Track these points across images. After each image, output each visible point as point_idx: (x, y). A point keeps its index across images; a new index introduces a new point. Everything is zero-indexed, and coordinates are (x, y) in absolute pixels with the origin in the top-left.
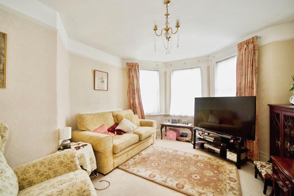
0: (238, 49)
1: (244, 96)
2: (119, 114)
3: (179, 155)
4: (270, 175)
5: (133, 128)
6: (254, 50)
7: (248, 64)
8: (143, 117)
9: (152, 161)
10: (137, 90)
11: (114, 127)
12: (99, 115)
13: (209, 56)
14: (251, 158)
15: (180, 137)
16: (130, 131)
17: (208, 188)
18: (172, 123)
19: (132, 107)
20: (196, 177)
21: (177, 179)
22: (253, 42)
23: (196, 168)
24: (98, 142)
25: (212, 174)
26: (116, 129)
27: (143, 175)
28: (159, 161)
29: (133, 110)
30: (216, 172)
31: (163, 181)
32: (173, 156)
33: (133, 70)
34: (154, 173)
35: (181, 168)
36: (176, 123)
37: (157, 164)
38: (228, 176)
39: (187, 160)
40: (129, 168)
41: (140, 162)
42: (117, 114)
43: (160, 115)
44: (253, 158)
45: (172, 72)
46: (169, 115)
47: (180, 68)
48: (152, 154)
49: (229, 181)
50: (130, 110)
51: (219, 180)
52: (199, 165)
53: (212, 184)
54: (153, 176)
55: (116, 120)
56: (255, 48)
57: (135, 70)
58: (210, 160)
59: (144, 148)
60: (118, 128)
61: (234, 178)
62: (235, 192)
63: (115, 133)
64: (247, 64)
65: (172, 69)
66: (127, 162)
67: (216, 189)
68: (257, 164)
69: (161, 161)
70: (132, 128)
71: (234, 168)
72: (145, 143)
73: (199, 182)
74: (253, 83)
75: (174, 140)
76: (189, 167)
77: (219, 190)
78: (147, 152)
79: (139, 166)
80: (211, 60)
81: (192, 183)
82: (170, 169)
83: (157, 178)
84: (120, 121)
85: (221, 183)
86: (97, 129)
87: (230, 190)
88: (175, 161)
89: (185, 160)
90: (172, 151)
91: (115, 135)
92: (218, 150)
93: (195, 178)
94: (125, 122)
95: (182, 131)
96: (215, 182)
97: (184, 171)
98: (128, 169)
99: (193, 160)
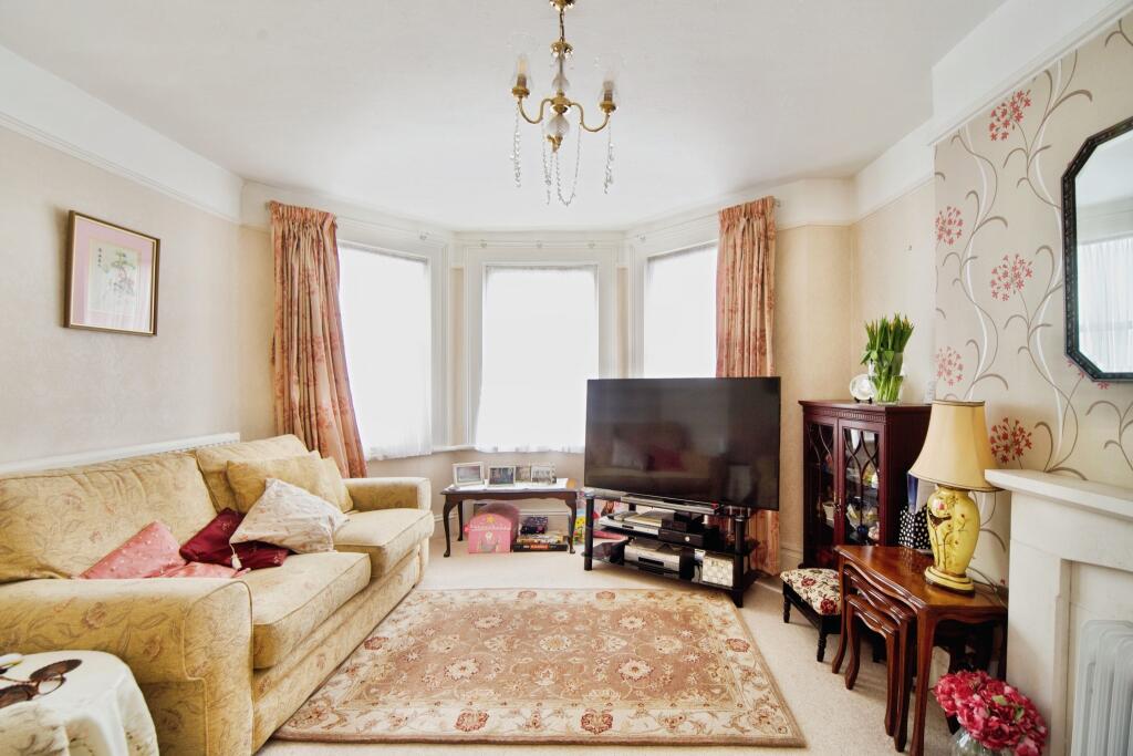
0: (723, 226)
1: (740, 376)
2: (237, 459)
3: (545, 607)
4: (832, 602)
5: (333, 525)
6: (766, 237)
7: (751, 279)
8: (355, 467)
9: (447, 659)
10: (325, 341)
11: (216, 532)
12: (115, 477)
13: (624, 233)
14: (760, 568)
15: (526, 538)
16: (320, 542)
17: (685, 694)
18: (492, 482)
19: (298, 423)
20: (635, 669)
21: (576, 701)
22: (763, 213)
23: (623, 638)
24: (165, 626)
25: (678, 644)
26: (234, 539)
27: (429, 728)
28: (477, 649)
29: (302, 434)
30: (686, 633)
31: (528, 726)
32: (524, 614)
33: (305, 243)
34: (476, 707)
35: (574, 654)
36: (510, 481)
37: (471, 667)
38: (722, 637)
39: (582, 621)
40: (343, 719)
41: (389, 679)
42: (229, 463)
43: (434, 454)
44: (766, 565)
45: (487, 272)
46: (472, 451)
47: (521, 264)
48: (429, 627)
49: (730, 653)
50: (291, 436)
51: (706, 658)
52: (630, 627)
53: (691, 679)
54: (475, 719)
55: (220, 492)
56: (769, 233)
57: (318, 243)
58: (656, 600)
59: (386, 610)
60: (243, 533)
61: (740, 640)
62: (758, 680)
63: (230, 566)
64: (747, 277)
65: (484, 263)
66: (318, 695)
67: (708, 689)
68: (793, 578)
69: (486, 649)
70: (328, 527)
71: (726, 607)
72: (391, 586)
73: (654, 686)
74: (763, 337)
75: (503, 552)
76: (600, 643)
77: (717, 691)
78: (404, 625)
79: (390, 697)
80: (631, 247)
81: (633, 697)
82: (534, 670)
83: (496, 723)
84: (250, 497)
85: (713, 665)
86: (111, 557)
87: (744, 680)
88: (541, 632)
89: (578, 618)
90: (514, 597)
91: (232, 571)
92: (672, 560)
93: (636, 675)
94: (286, 496)
95: (528, 510)
96: (698, 670)
97: (588, 663)
98: (338, 730)
99: (601, 613)
